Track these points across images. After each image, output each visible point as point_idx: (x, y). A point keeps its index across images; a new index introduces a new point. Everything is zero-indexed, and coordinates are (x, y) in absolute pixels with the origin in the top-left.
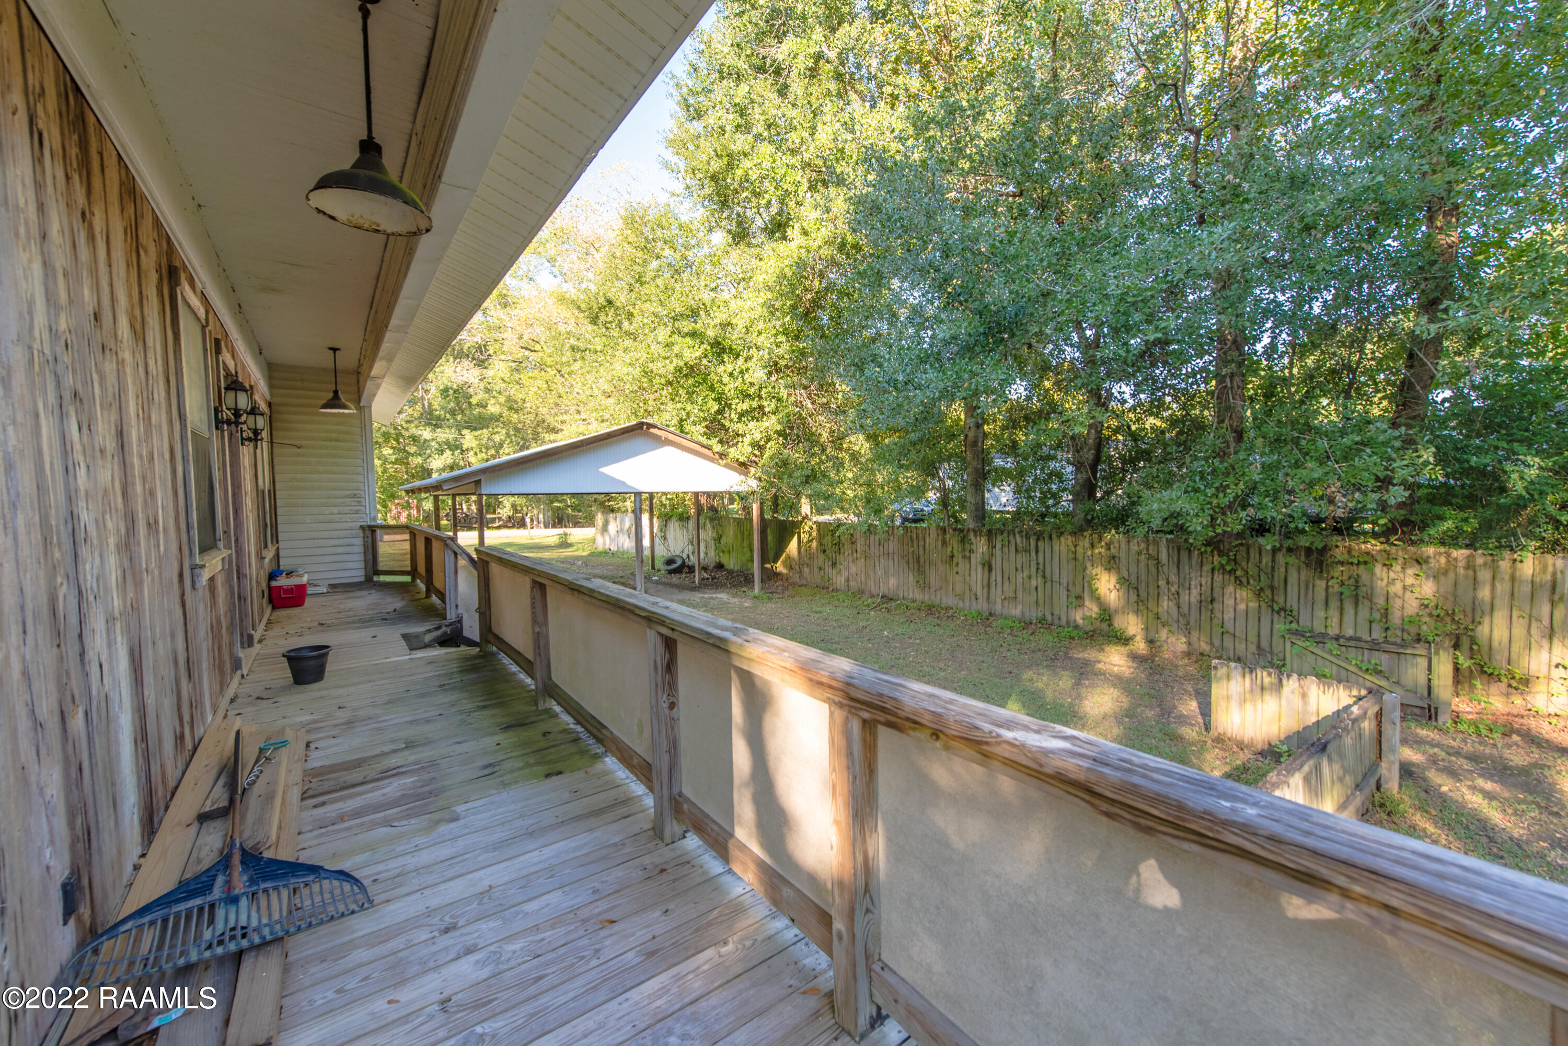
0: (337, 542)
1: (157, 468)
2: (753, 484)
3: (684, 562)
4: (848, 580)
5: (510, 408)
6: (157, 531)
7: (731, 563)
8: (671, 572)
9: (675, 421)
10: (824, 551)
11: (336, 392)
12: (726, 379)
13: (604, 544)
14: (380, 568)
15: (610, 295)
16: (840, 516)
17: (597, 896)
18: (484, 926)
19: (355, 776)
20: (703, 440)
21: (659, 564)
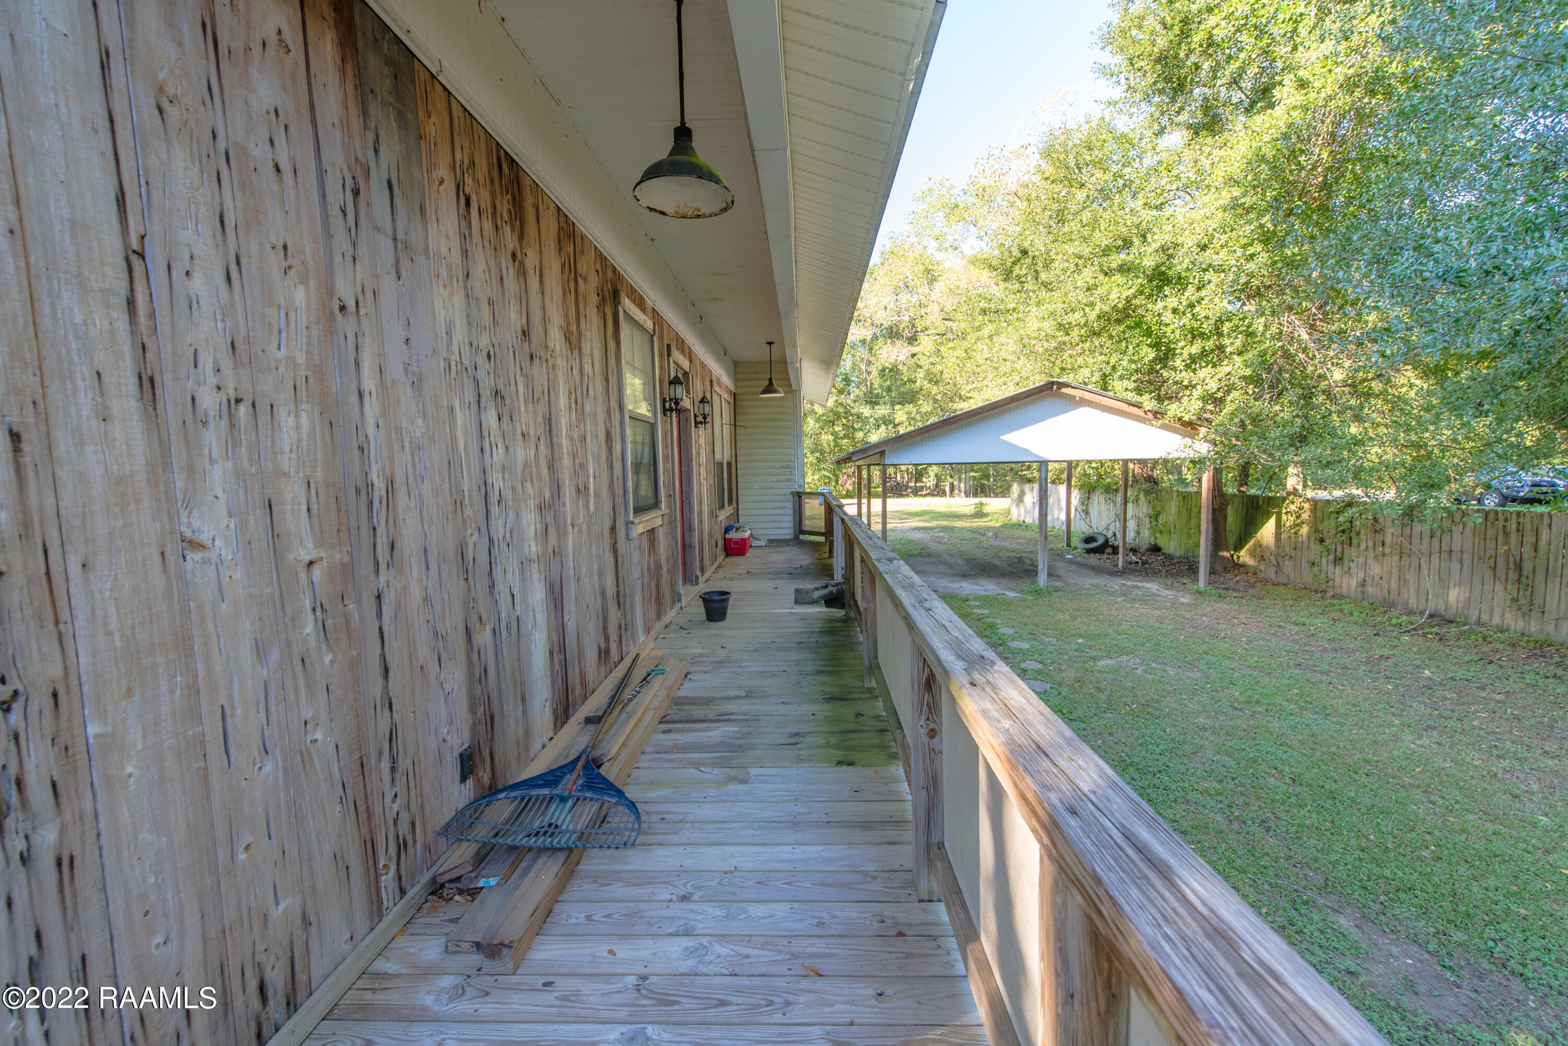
0: (776, 505)
1: (589, 447)
2: (1203, 448)
3: (1107, 541)
4: (1363, 584)
5: (930, 381)
6: (587, 495)
7: (1171, 545)
8: (1089, 551)
9: (1097, 377)
10: (1322, 541)
11: (771, 380)
12: (1168, 317)
13: (1019, 515)
14: (806, 528)
15: (1026, 245)
16: (1355, 492)
17: (819, 932)
18: (710, 911)
19: (699, 712)
20: (1130, 396)
21: (1075, 541)
